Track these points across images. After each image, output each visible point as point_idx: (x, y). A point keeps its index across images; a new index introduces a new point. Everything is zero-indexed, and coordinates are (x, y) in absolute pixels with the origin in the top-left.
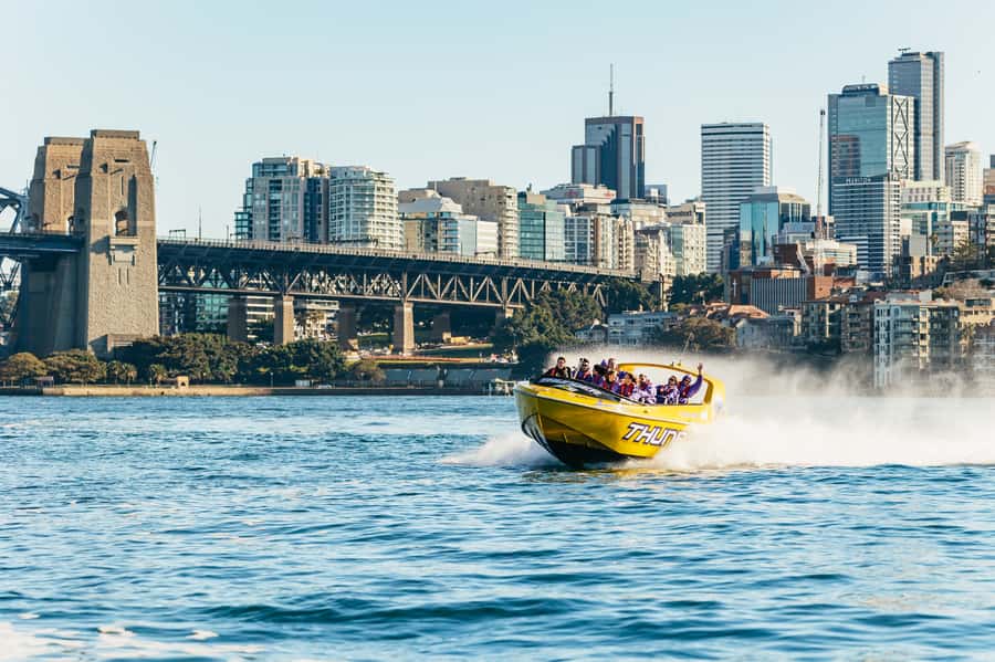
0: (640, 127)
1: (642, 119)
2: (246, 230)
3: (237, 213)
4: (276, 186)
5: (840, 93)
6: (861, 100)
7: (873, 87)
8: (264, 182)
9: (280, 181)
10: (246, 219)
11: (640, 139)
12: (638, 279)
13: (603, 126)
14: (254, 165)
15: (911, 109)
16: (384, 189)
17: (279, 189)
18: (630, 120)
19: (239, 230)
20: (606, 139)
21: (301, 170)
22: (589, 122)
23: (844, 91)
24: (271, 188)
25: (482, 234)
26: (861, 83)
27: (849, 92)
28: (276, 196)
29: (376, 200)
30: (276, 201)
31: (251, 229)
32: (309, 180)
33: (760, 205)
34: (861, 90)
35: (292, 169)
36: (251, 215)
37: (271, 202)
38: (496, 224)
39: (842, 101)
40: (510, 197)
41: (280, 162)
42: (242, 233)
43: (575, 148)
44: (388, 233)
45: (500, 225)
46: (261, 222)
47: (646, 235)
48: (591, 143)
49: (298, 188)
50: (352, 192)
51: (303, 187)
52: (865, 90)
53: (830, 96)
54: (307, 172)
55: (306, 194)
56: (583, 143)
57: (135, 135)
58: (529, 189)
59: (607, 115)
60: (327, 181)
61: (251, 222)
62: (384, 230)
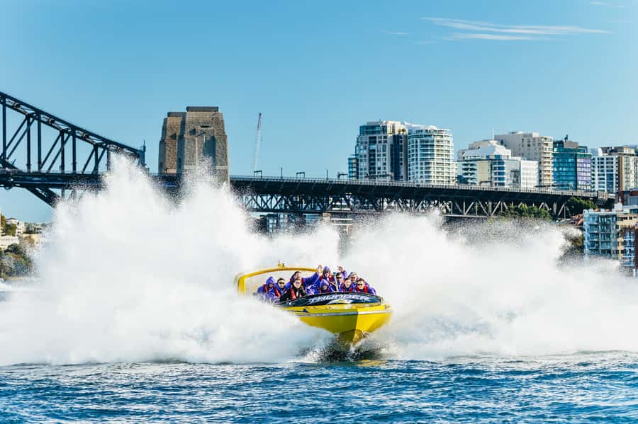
2: (355, 170)
3: (349, 159)
4: (373, 141)
8: (366, 138)
9: (375, 137)
10: (354, 163)
14: (361, 127)
16: (442, 141)
17: (375, 142)
19: (351, 170)
21: (389, 130)
24: (370, 142)
25: (525, 169)
28: (373, 147)
29: (435, 148)
30: (374, 151)
31: (358, 169)
32: (394, 136)
35: (384, 129)
36: (358, 160)
37: (370, 151)
38: (537, 162)
40: (547, 144)
41: (376, 124)
42: (353, 172)
44: (446, 170)
45: (540, 163)
46: (364, 165)
49: (386, 142)
50: (419, 144)
51: (390, 141)
54: (394, 131)
55: (392, 145)
57: (216, 109)
58: (566, 138)
60: (406, 136)
61: (358, 165)
62: (443, 169)
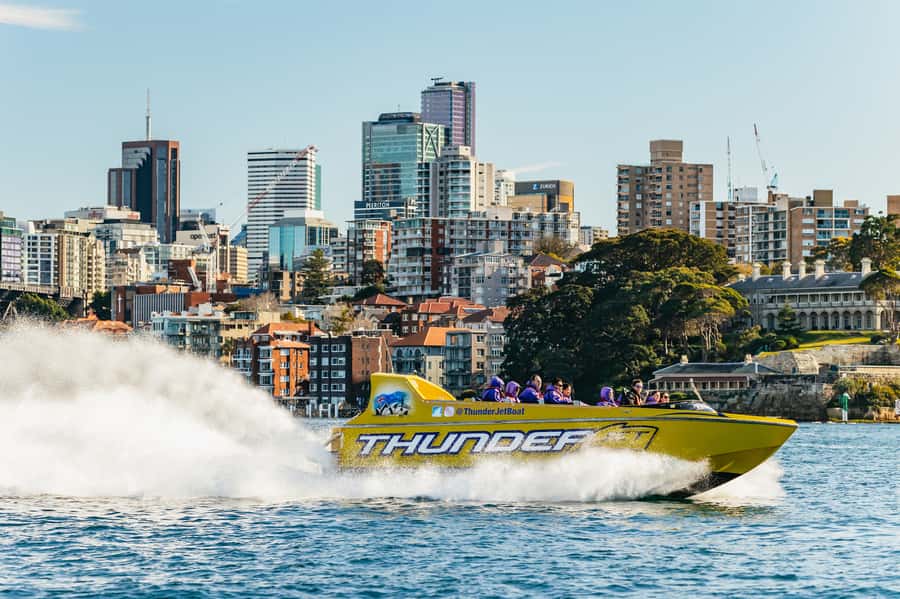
0: (175, 151)
1: (178, 143)
5: (376, 120)
6: (393, 127)
7: (409, 115)
11: (175, 163)
12: (56, 296)
13: (139, 149)
15: (442, 136)
18: (166, 143)
20: (141, 163)
22: (126, 145)
23: (380, 119)
26: (397, 112)
27: (385, 119)
33: (289, 229)
34: (397, 119)
39: (376, 128)
43: (111, 170)
47: (126, 253)
48: (127, 167)
52: (401, 118)
53: (364, 124)
56: (121, 167)
59: (145, 140)
